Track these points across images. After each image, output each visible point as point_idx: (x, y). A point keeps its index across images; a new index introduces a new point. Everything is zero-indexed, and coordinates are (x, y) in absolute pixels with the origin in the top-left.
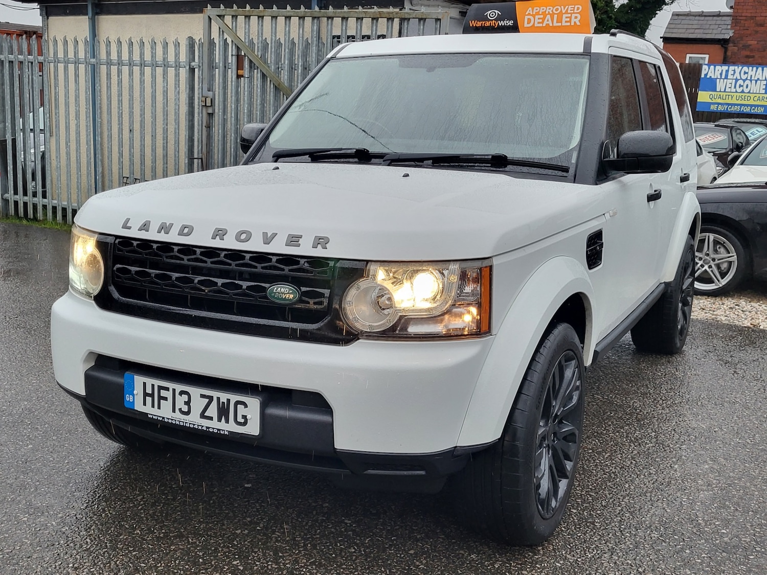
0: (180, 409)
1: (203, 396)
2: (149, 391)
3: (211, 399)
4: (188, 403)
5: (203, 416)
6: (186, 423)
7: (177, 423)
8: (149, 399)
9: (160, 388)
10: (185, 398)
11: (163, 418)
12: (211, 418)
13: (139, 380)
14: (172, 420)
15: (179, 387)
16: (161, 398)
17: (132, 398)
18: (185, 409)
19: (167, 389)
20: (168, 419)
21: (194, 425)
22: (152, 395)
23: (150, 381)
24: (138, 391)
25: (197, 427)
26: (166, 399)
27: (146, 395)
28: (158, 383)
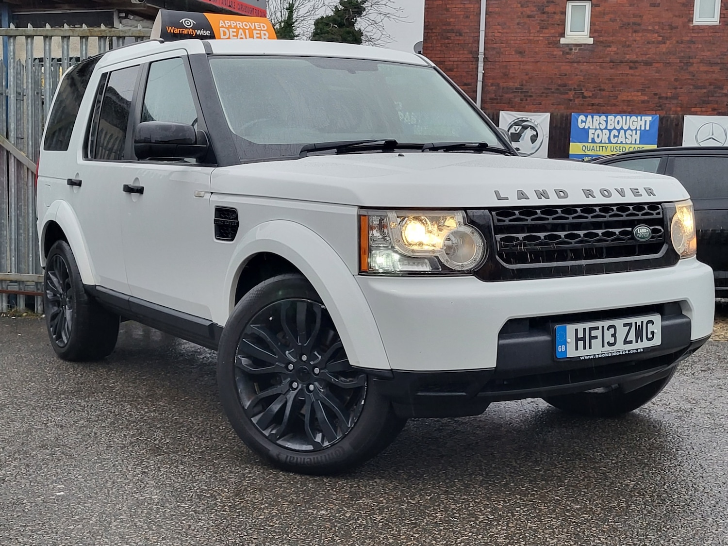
0: (608, 343)
1: (625, 325)
2: (580, 335)
3: (630, 325)
4: (614, 335)
5: (626, 342)
6: (613, 353)
7: (607, 355)
8: (581, 343)
9: (591, 329)
10: (612, 331)
11: (594, 355)
12: (631, 342)
13: (571, 328)
14: (602, 354)
15: (606, 323)
16: (592, 338)
17: (564, 348)
18: (612, 340)
19: (597, 328)
20: (598, 355)
21: (619, 352)
22: (583, 339)
23: (580, 326)
24: (571, 339)
25: (621, 354)
26: (596, 337)
27: (577, 339)
28: (588, 325)
